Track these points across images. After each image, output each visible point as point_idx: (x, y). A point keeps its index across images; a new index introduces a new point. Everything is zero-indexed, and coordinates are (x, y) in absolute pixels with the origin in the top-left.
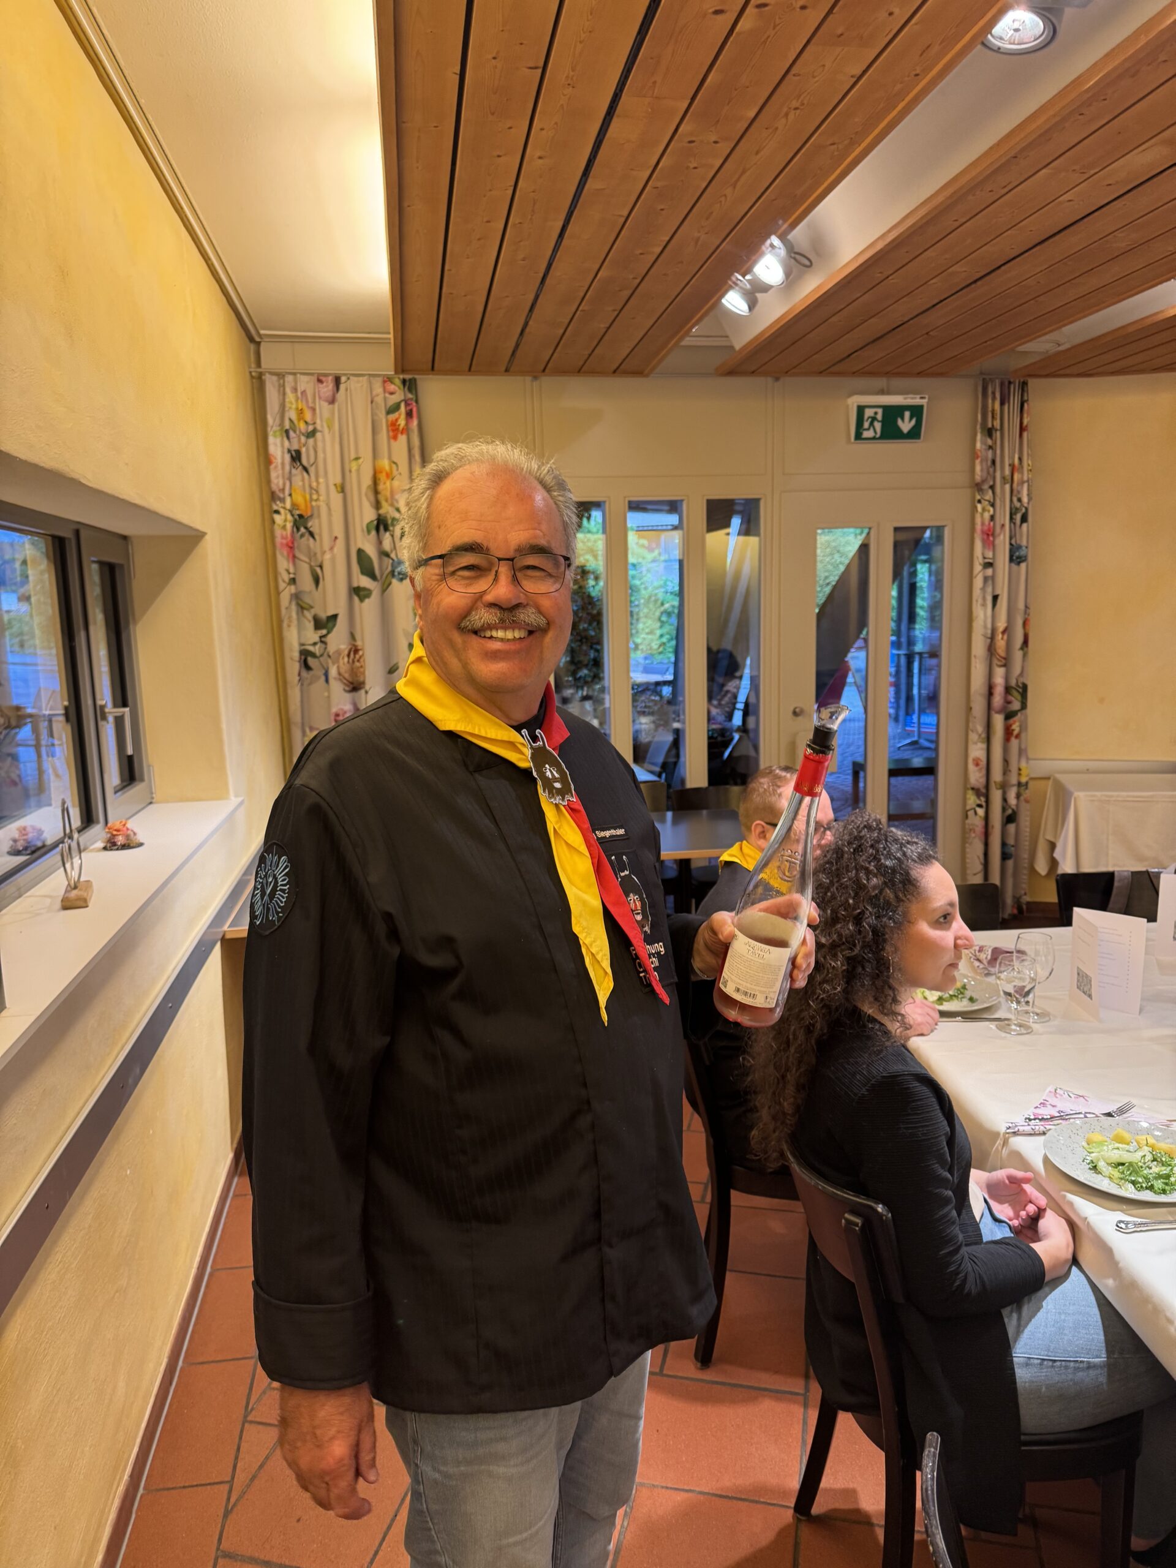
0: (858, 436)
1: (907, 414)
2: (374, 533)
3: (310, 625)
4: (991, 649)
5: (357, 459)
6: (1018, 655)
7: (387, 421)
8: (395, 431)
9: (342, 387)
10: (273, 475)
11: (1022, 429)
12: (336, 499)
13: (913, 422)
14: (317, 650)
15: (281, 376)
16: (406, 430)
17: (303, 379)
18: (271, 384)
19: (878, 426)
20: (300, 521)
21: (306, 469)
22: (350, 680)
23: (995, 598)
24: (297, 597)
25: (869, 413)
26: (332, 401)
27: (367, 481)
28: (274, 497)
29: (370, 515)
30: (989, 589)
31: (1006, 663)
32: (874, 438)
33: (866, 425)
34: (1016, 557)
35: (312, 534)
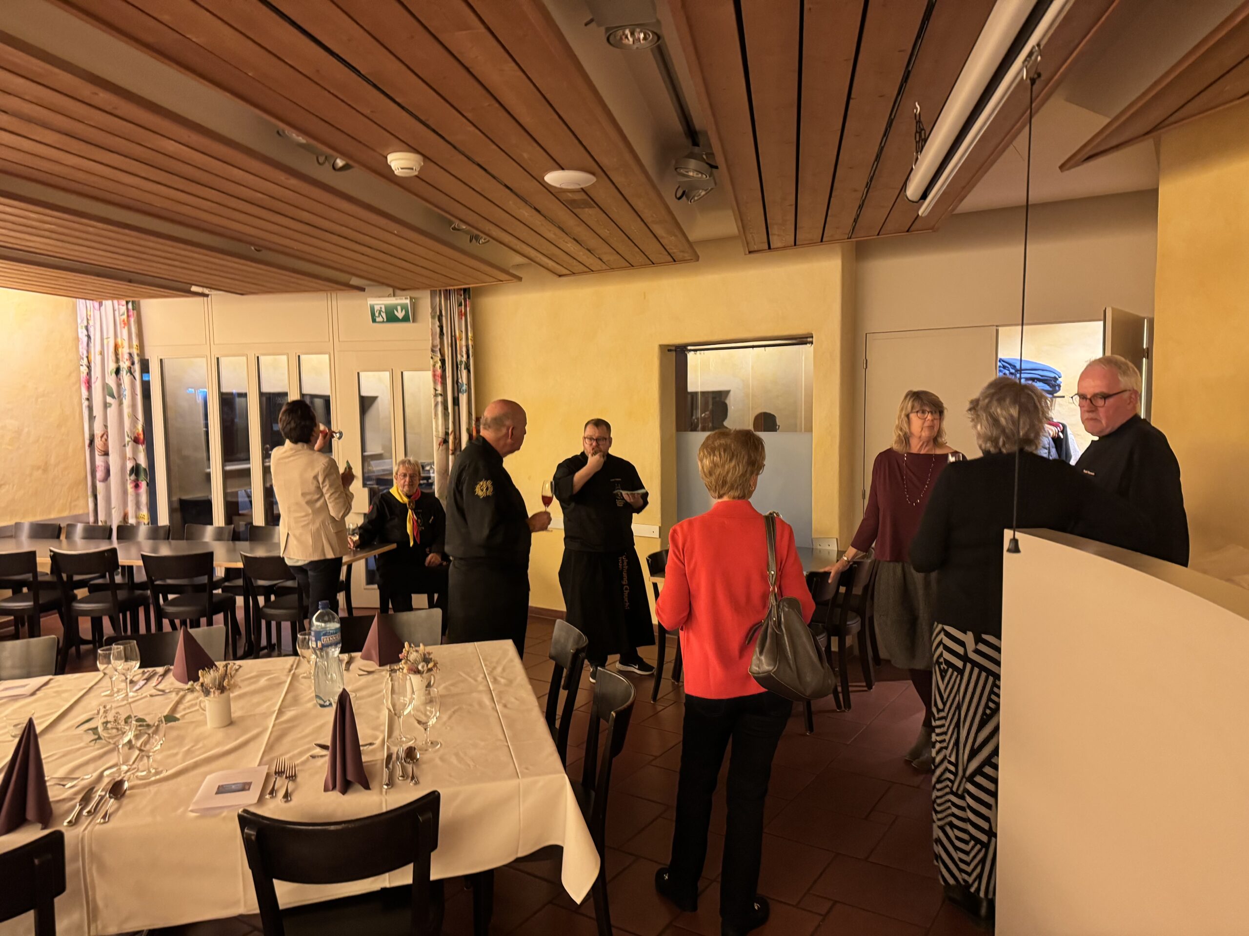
0: (374, 321)
2: (114, 375)
5: (108, 338)
7: (120, 319)
12: (98, 358)
13: (404, 312)
19: (384, 315)
22: (103, 449)
33: (377, 314)
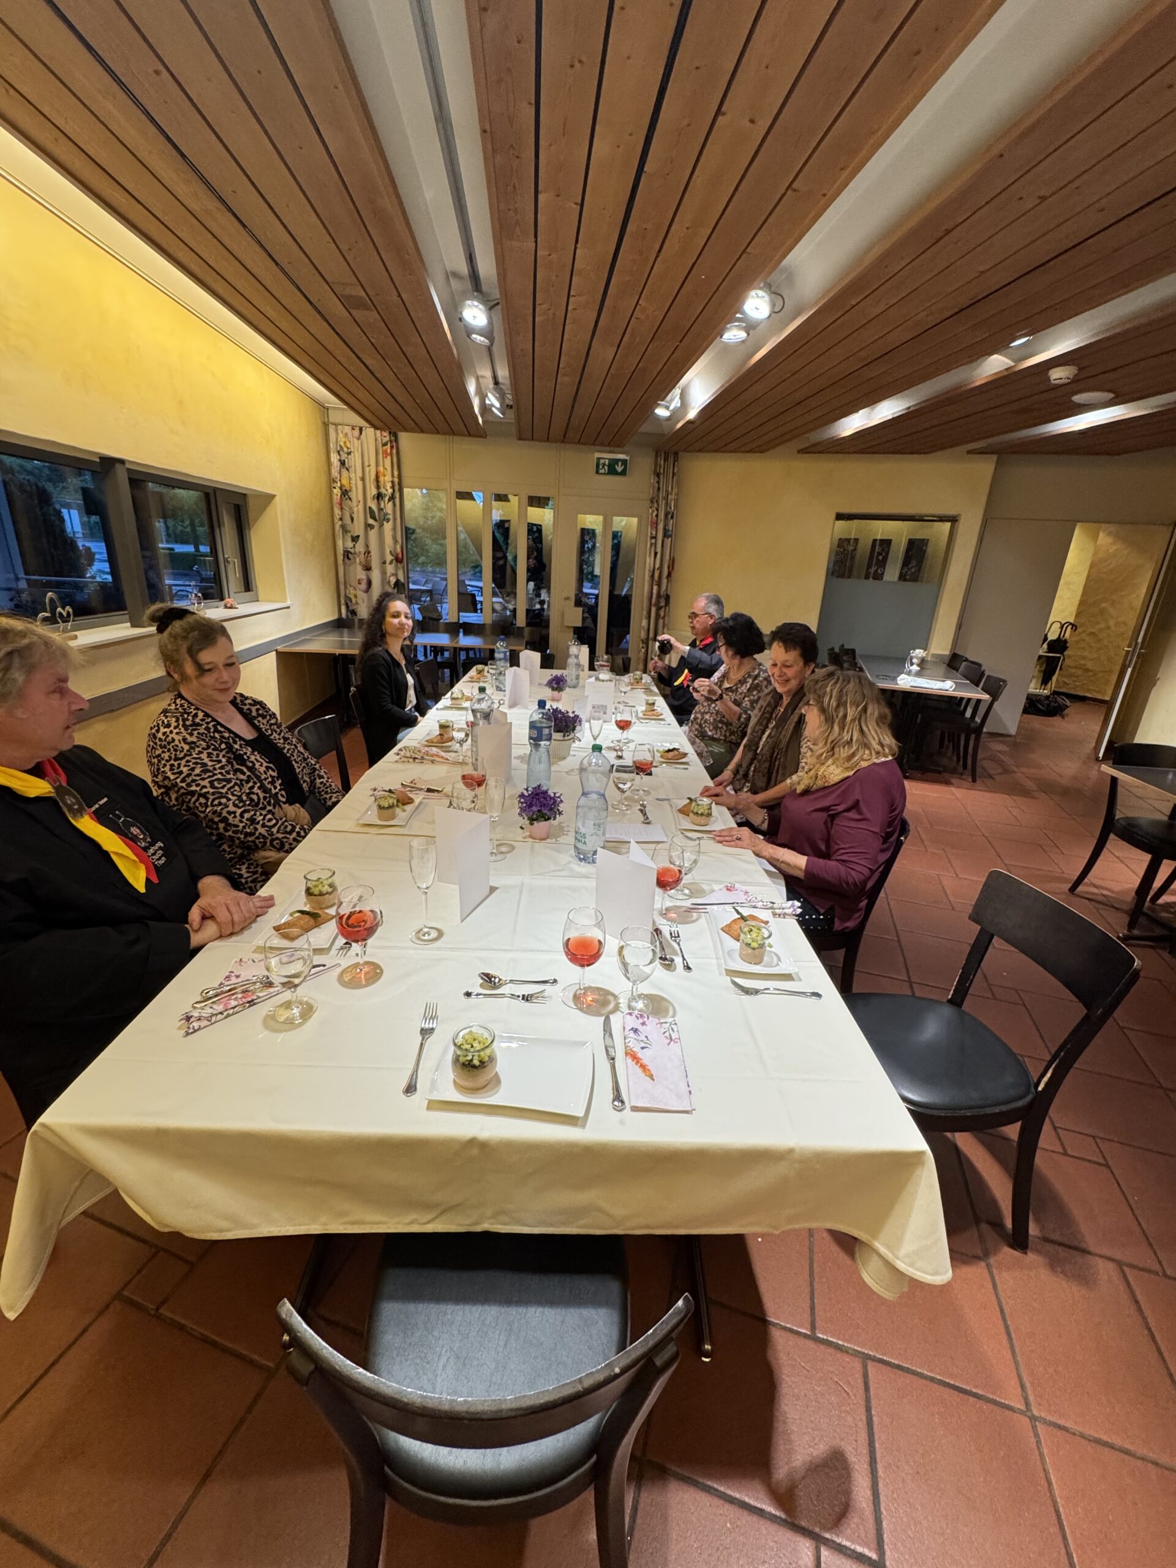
1: (620, 463)
3: (350, 540)
4: (652, 576)
6: (665, 581)
8: (385, 453)
9: (363, 432)
10: (333, 471)
11: (674, 474)
14: (352, 551)
15: (336, 425)
16: (391, 454)
17: (346, 427)
18: (332, 429)
20: (345, 493)
21: (347, 469)
23: (656, 554)
24: (343, 527)
25: (602, 461)
26: (358, 439)
27: (373, 476)
28: (334, 481)
29: (374, 492)
30: (653, 549)
31: (659, 585)
32: (604, 474)
34: (666, 535)
35: (350, 499)
